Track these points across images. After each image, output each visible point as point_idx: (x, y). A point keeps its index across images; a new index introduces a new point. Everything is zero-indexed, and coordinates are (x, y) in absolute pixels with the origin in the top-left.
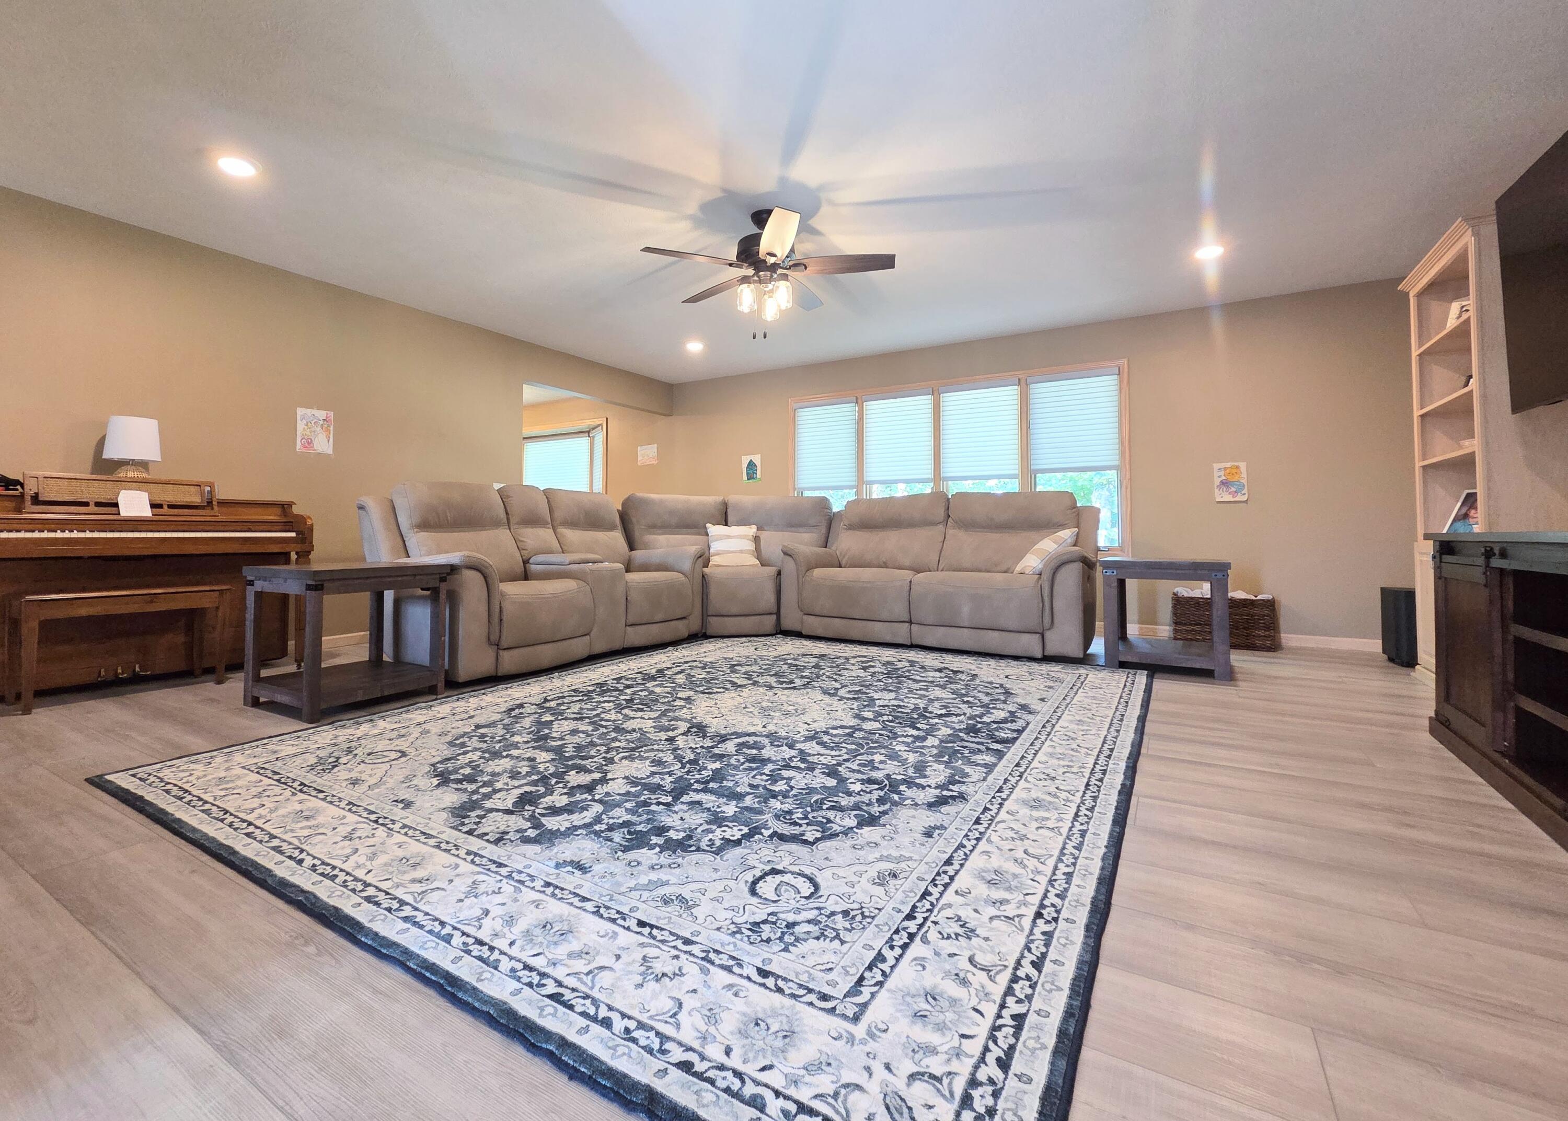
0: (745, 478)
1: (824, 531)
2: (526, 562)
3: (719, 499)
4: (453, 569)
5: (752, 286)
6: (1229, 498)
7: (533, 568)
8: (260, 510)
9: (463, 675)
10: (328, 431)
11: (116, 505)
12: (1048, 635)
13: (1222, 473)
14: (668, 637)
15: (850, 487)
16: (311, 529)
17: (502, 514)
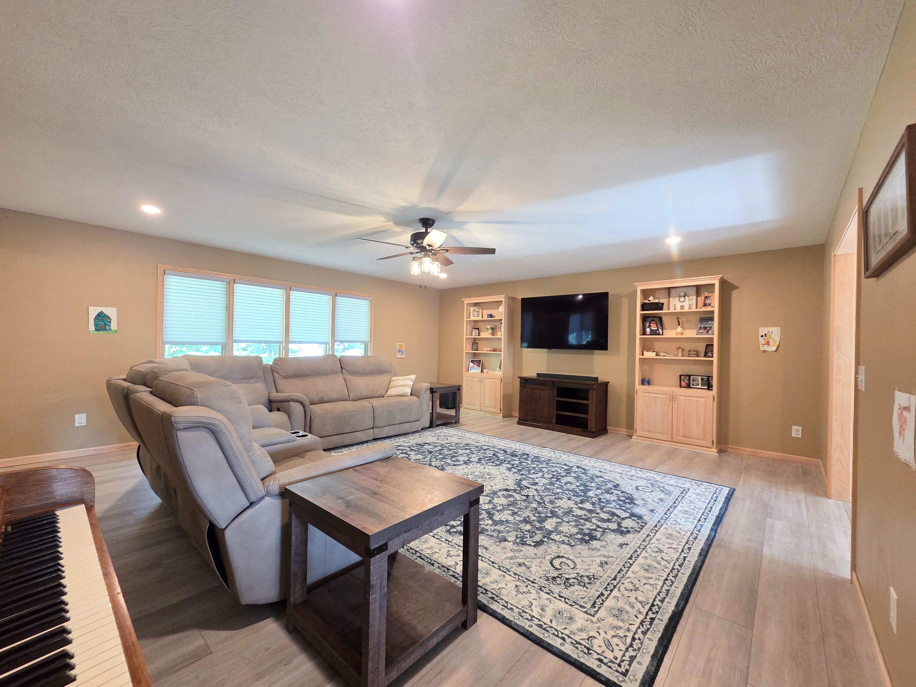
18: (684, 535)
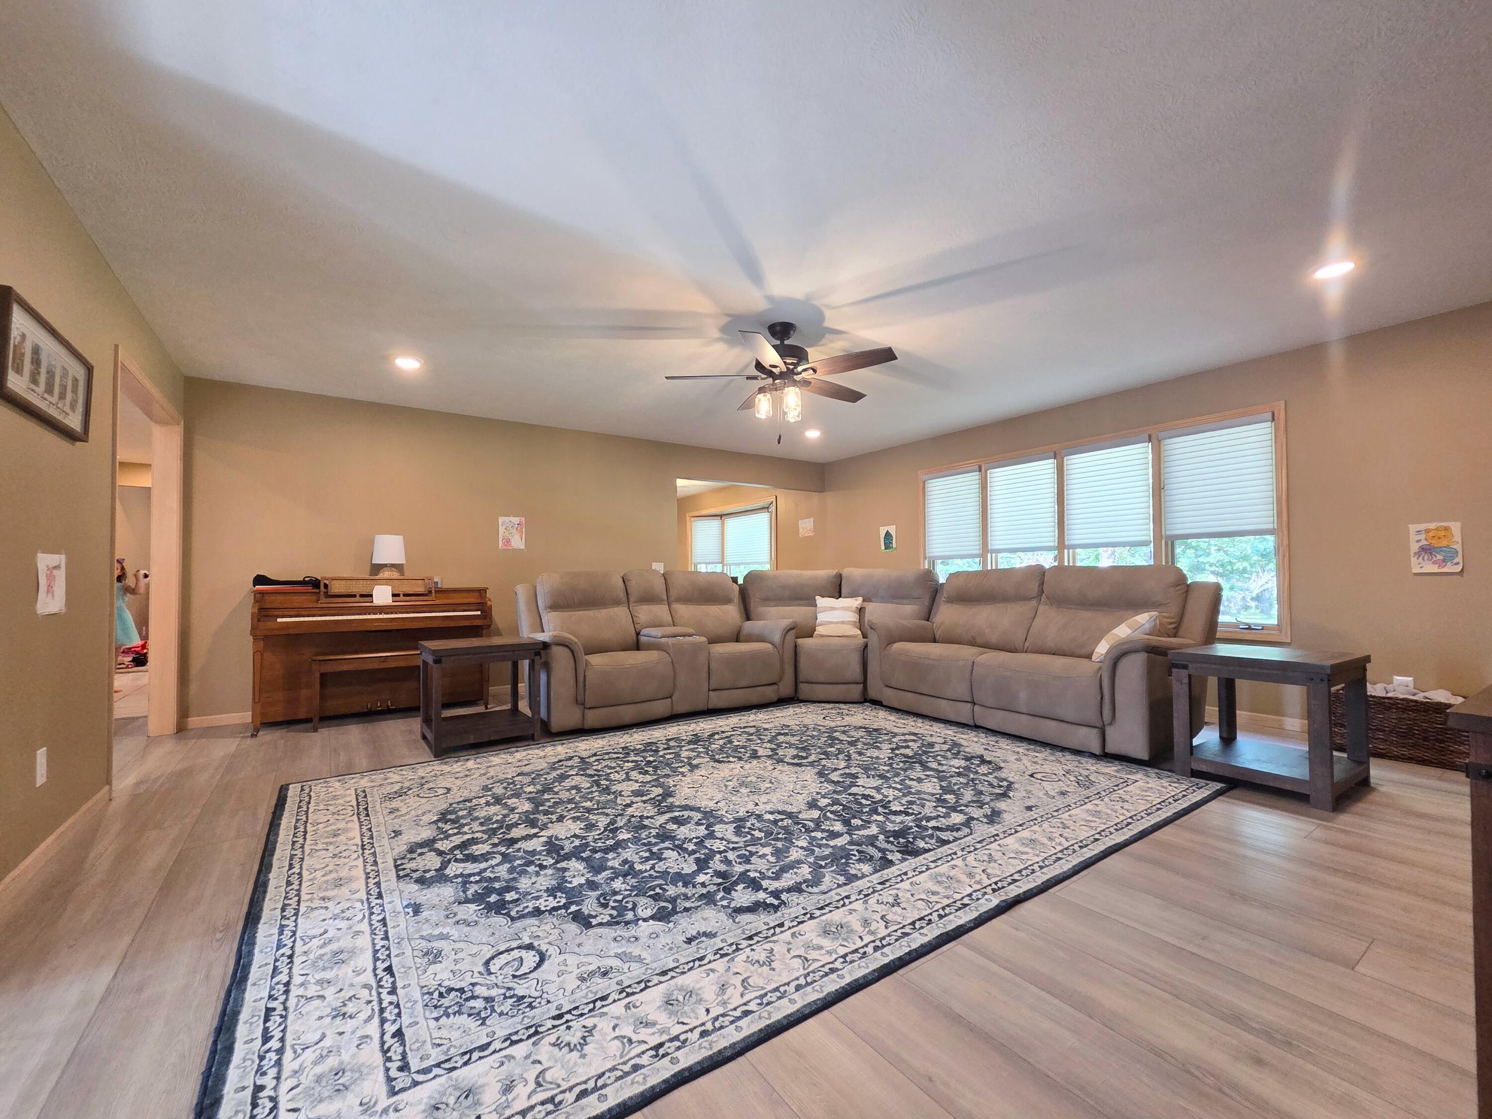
0: (883, 547)
1: (927, 602)
2: (638, 634)
3: (834, 572)
4: (545, 646)
5: (768, 395)
6: (1434, 569)
7: (643, 639)
8: (464, 595)
9: (555, 726)
10: (521, 531)
11: (371, 596)
12: (1110, 732)
13: (1423, 537)
14: (754, 700)
15: (973, 556)
16: (490, 608)
17: (622, 595)
18: (311, 900)
